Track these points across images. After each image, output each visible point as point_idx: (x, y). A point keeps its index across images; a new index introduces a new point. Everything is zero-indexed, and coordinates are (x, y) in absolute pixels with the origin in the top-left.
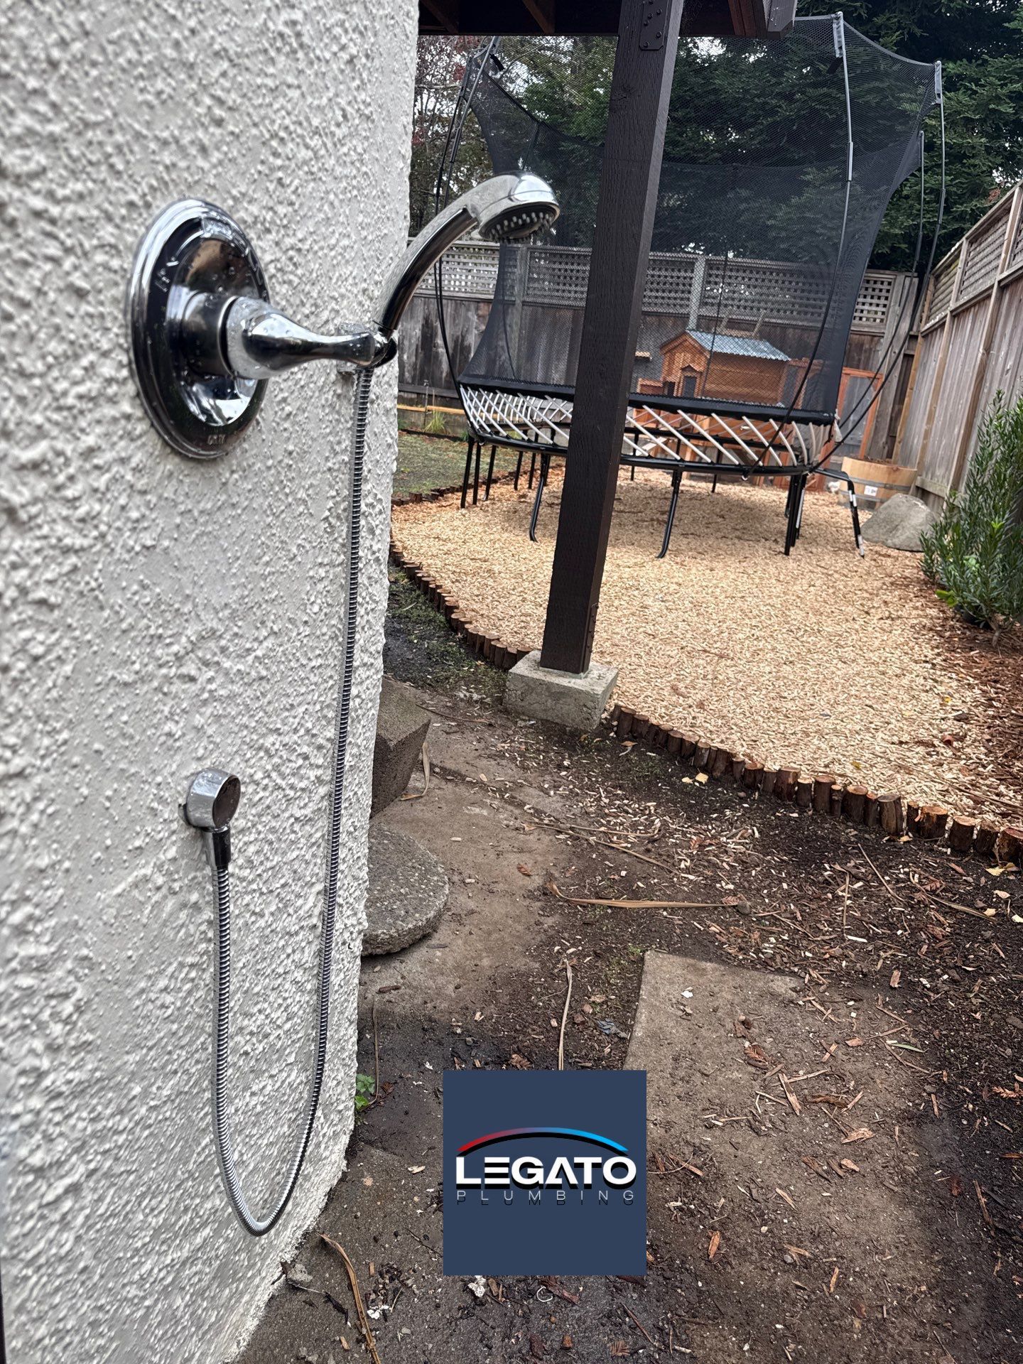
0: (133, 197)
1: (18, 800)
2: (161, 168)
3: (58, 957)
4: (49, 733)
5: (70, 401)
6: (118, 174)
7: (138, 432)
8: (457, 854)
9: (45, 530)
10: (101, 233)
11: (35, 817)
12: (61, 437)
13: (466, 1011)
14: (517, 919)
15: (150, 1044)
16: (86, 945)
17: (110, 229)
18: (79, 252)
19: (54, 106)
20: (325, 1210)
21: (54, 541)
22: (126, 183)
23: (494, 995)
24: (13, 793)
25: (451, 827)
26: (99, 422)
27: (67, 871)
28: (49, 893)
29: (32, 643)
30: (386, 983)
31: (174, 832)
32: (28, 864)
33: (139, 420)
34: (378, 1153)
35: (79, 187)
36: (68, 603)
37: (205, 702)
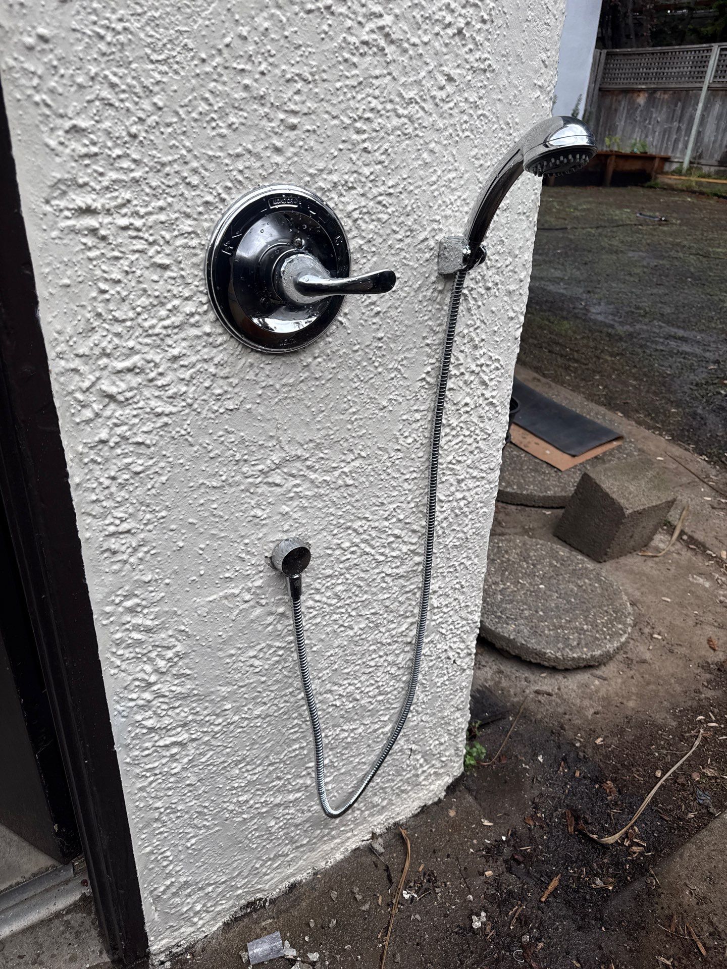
0: (209, 198)
1: (128, 545)
2: (235, 173)
3: (162, 627)
4: (151, 512)
5: (157, 330)
6: (195, 187)
7: (218, 342)
8: (660, 611)
9: (141, 404)
10: (181, 226)
11: (140, 555)
12: (152, 351)
13: (592, 733)
14: (680, 681)
15: (241, 684)
16: (183, 624)
17: (189, 222)
18: (162, 242)
19: (135, 161)
20: (415, 816)
21: (148, 410)
22: (202, 191)
23: (622, 732)
24: (123, 542)
25: (669, 588)
26: (184, 339)
27: (167, 584)
28: (153, 594)
29: (134, 465)
30: (545, 688)
31: (261, 572)
32: (136, 578)
33: (220, 334)
34: (470, 799)
35: (161, 203)
36: (162, 443)
37: (291, 499)
